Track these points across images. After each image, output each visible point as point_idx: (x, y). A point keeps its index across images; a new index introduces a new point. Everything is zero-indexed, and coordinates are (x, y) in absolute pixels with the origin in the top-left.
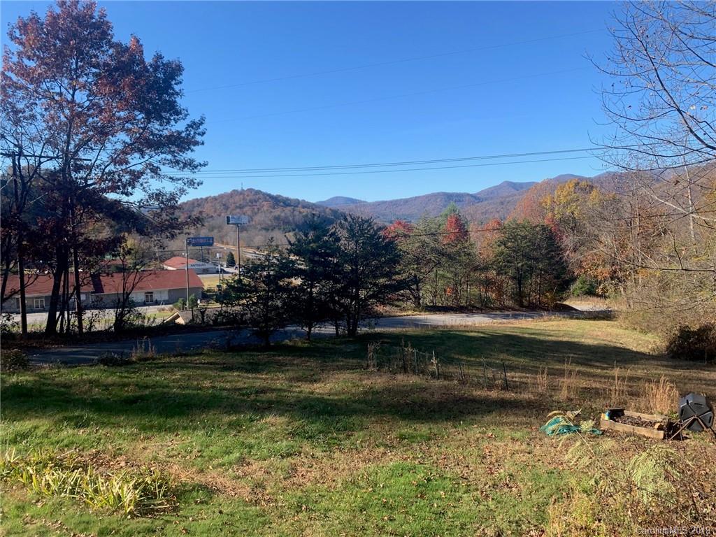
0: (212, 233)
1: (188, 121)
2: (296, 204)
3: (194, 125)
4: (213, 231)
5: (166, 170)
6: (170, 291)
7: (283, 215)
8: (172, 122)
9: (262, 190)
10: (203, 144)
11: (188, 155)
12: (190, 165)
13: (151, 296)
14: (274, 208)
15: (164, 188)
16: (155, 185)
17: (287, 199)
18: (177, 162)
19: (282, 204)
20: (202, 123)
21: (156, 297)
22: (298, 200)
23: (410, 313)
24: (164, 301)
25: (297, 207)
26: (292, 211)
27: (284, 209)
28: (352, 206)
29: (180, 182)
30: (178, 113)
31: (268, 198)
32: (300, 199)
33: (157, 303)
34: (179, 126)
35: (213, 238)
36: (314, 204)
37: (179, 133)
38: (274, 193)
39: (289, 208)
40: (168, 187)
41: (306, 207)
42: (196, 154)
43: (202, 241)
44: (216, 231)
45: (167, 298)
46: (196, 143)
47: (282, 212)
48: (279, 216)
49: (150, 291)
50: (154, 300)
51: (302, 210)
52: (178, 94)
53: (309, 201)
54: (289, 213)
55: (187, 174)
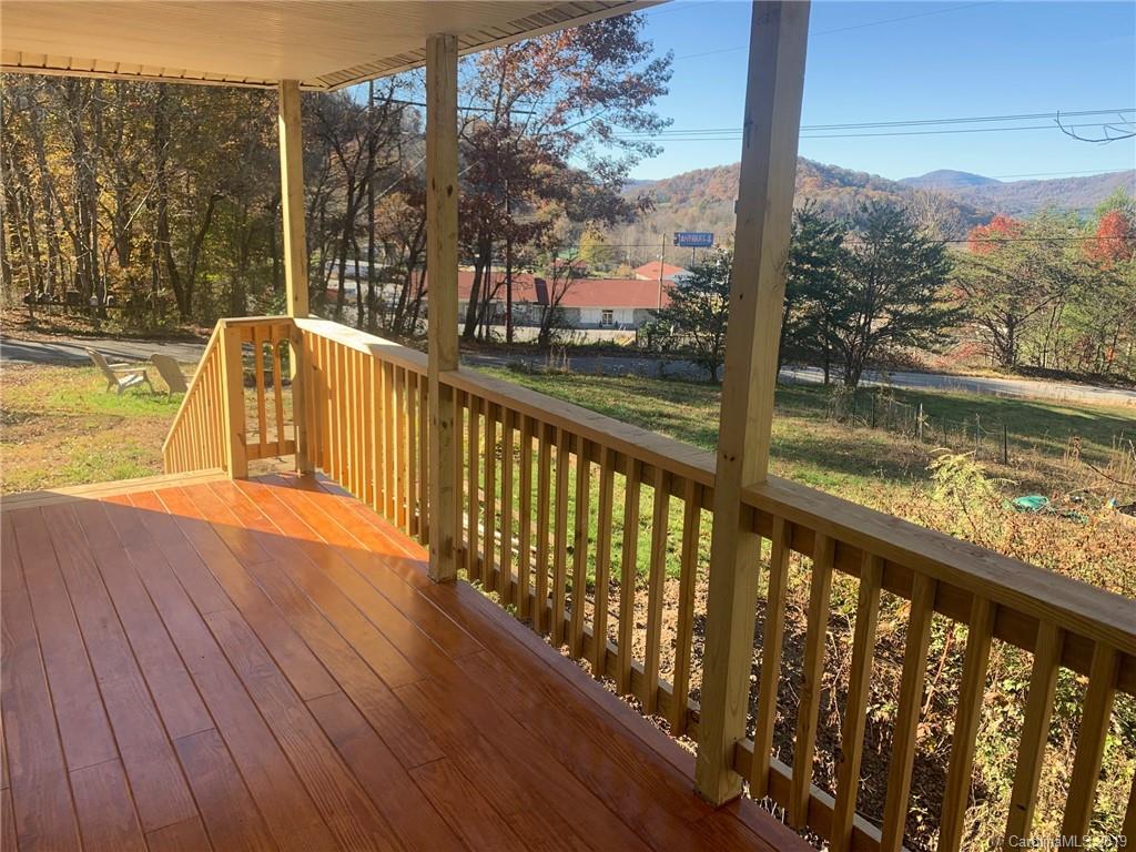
0: (716, 227)
1: (650, 61)
2: (864, 181)
3: (658, 66)
4: (716, 223)
5: (618, 130)
6: (636, 311)
7: (836, 200)
8: (630, 63)
9: (806, 157)
10: (667, 93)
11: (646, 109)
12: (651, 124)
13: (610, 316)
14: (822, 188)
15: (610, 156)
16: (601, 151)
17: (848, 173)
18: (633, 119)
19: (837, 181)
20: (667, 63)
21: (616, 318)
22: (867, 175)
23: (984, 372)
24: (625, 325)
25: (864, 187)
26: (853, 193)
27: (841, 190)
28: (970, 189)
29: (634, 148)
30: (639, 49)
31: (814, 170)
32: (871, 173)
33: (616, 327)
34: (637, 68)
35: (712, 235)
36: (895, 183)
37: (639, 78)
38: (826, 162)
39: (848, 189)
40: (616, 154)
41: (880, 189)
42: (657, 107)
43: (695, 239)
44: (720, 224)
45: (631, 322)
46: (659, 92)
47: (834, 196)
48: (829, 202)
49: (610, 308)
50: (614, 322)
51: (871, 193)
52: (639, 21)
53: (886, 177)
54: (846, 199)
55: (644, 136)
